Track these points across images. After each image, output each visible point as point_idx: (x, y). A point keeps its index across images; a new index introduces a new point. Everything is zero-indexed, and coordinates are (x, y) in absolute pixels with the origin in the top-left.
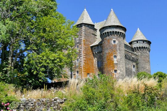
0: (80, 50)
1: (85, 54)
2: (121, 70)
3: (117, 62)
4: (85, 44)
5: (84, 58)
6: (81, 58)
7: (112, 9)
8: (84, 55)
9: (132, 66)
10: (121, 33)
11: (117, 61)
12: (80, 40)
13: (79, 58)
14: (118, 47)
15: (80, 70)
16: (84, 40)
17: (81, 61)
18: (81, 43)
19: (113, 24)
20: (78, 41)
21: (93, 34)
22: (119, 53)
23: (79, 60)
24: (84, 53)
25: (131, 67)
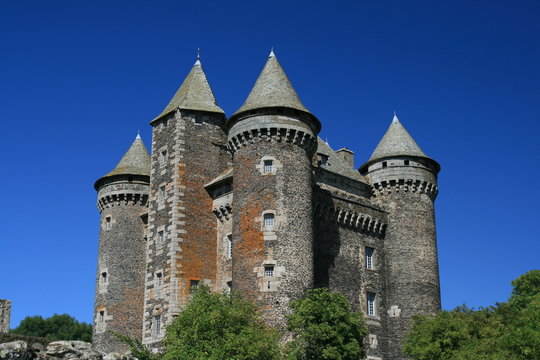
0: (168, 201)
1: (183, 216)
2: (288, 266)
3: (275, 238)
4: (184, 180)
5: (179, 227)
6: (169, 228)
7: (272, 54)
8: (181, 219)
9: (362, 250)
10: (293, 132)
11: (277, 233)
12: (169, 167)
13: (166, 228)
14: (280, 184)
15: (167, 270)
16: (181, 168)
17: (169, 241)
18: (173, 177)
19: (266, 104)
20: (163, 172)
21: (216, 145)
22: (284, 203)
23: (165, 235)
24: (180, 211)
25: (357, 252)
